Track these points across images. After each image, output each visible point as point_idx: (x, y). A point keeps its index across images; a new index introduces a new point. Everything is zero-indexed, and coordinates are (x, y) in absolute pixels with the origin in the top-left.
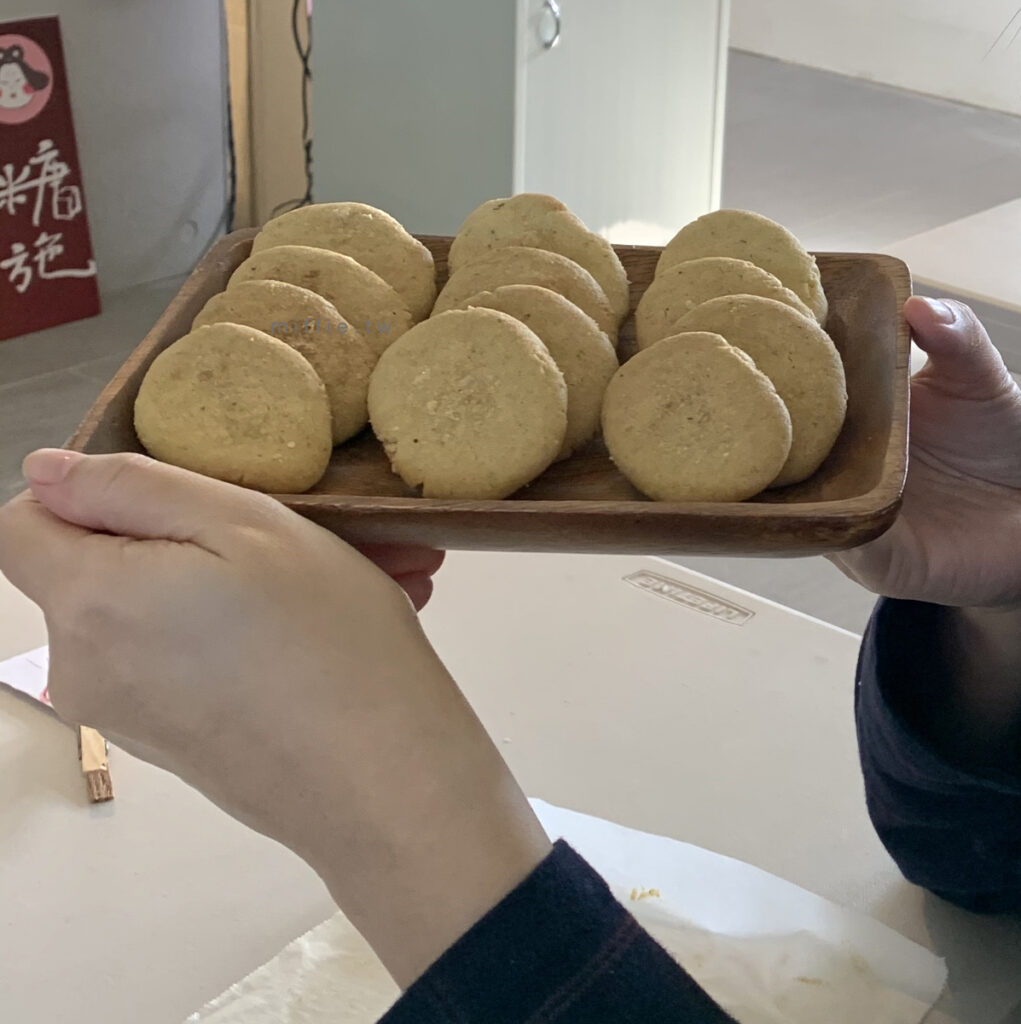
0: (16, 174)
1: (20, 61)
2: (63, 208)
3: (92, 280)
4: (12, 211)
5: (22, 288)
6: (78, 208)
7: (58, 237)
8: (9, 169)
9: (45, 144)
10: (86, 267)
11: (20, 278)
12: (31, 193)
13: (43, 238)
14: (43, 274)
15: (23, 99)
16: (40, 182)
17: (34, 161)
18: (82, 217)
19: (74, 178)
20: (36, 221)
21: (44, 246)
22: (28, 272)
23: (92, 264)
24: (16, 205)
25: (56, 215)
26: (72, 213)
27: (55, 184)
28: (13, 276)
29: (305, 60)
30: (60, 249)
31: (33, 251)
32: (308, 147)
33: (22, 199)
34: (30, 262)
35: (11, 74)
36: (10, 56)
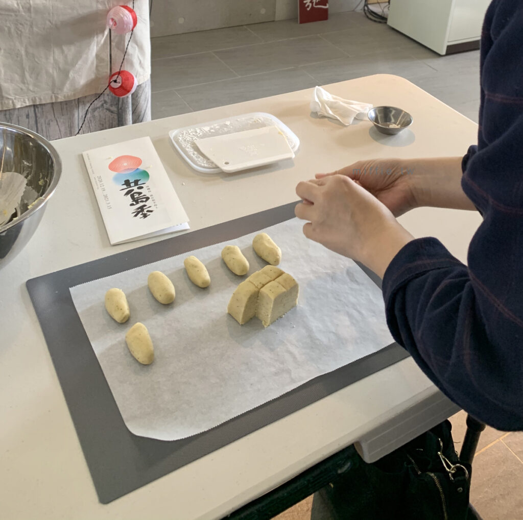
3: (326, 10)
5: (308, 9)
10: (326, 5)
11: (308, 6)
14: (314, 6)
22: (311, 4)
23: (328, 5)
34: (311, 2)
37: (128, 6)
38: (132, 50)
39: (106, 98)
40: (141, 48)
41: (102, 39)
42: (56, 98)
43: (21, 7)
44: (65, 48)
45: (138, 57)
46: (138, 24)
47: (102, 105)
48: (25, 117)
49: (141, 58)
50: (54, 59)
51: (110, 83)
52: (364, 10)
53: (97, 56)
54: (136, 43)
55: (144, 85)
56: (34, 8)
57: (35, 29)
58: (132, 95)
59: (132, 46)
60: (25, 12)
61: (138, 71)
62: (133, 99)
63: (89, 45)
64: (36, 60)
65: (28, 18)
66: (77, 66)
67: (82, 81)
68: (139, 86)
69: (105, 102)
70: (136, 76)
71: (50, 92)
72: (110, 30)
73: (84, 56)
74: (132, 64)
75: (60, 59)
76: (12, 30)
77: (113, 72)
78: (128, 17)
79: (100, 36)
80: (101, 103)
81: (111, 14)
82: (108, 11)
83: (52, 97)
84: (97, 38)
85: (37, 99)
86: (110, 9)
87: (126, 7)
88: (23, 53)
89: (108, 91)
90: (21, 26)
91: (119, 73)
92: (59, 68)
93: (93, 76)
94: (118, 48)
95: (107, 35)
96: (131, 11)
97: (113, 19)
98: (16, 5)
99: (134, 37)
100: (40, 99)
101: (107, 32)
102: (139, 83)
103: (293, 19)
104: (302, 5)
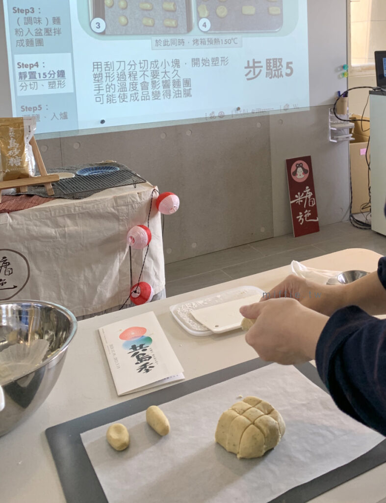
0: (301, 195)
1: (302, 167)
2: (311, 204)
3: (317, 222)
4: (299, 204)
5: (301, 224)
6: (314, 204)
7: (310, 211)
8: (299, 193)
9: (307, 187)
10: (316, 219)
11: (301, 221)
12: (304, 200)
13: (306, 211)
14: (306, 220)
15: (303, 176)
16: (306, 197)
17: (304, 191)
18: (315, 206)
19: (313, 196)
20: (305, 207)
21: (306, 213)
22: (303, 219)
24: (300, 202)
25: (309, 205)
26: (313, 205)
27: (309, 198)
28: (299, 221)
29: (369, 165)
30: (310, 214)
31: (304, 214)
32: (369, 189)
33: (302, 201)
34: (303, 217)
35: (300, 170)
36: (300, 165)
37: (144, 225)
38: (149, 264)
40: (156, 261)
41: (124, 256)
43: (58, 234)
44: (93, 266)
45: (154, 269)
46: (152, 240)
49: (156, 271)
50: (85, 277)
51: (131, 293)
52: (350, 220)
53: (120, 271)
54: (152, 257)
55: (160, 295)
56: (69, 234)
57: (69, 251)
59: (148, 260)
60: (61, 238)
61: (154, 282)
63: (113, 261)
64: (70, 278)
65: (64, 243)
66: (104, 281)
67: (108, 295)
68: (156, 296)
70: (153, 287)
71: (81, 306)
72: (130, 247)
73: (109, 272)
74: (149, 276)
75: (90, 276)
76: (51, 255)
77: (134, 284)
78: (144, 234)
79: (122, 254)
81: (130, 234)
82: (128, 232)
83: (83, 312)
84: (120, 255)
86: (129, 230)
87: (142, 226)
88: (59, 273)
89: (129, 302)
90: (58, 250)
91: (138, 284)
92: (89, 284)
93: (117, 289)
94: (137, 263)
95: (128, 253)
96: (146, 229)
97: (131, 237)
98: (54, 233)
99: (150, 252)
101: (127, 250)
102: (155, 292)
103: (289, 234)
104: (296, 221)
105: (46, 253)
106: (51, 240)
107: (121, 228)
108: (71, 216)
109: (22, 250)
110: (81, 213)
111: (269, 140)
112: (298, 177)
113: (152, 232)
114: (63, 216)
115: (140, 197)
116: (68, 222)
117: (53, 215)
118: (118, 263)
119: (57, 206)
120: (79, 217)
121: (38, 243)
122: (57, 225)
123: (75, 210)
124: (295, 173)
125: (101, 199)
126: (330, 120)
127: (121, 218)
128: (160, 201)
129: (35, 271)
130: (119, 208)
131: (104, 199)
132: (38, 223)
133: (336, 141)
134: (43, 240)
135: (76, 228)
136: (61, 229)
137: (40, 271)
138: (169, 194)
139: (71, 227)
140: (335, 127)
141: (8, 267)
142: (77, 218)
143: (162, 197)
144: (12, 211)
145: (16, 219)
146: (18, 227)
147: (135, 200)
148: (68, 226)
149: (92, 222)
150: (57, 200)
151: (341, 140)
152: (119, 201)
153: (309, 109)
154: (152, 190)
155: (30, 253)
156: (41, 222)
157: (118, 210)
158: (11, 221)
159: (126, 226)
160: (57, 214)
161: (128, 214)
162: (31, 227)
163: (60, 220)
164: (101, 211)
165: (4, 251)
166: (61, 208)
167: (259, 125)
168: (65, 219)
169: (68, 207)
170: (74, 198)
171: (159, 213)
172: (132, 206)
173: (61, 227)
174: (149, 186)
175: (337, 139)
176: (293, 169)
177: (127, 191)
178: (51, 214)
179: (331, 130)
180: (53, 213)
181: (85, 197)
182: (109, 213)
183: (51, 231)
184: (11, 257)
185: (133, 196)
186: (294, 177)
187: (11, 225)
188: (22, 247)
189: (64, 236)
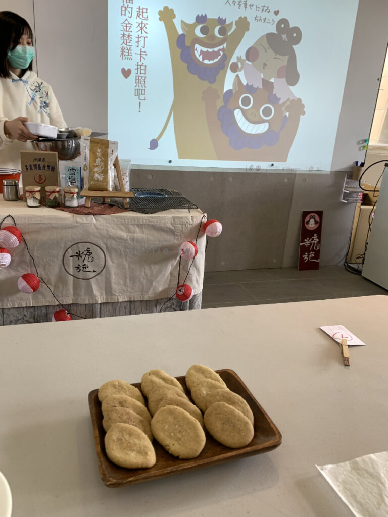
0: (309, 240)
1: (314, 218)
2: (316, 248)
3: (318, 262)
4: (307, 246)
6: (319, 248)
7: (314, 253)
8: (308, 239)
9: (315, 235)
10: (318, 260)
11: (306, 260)
12: (311, 244)
13: (311, 253)
14: (310, 259)
15: (313, 225)
16: (313, 242)
17: (313, 238)
18: (319, 250)
19: (319, 242)
20: (311, 249)
22: (307, 258)
27: (316, 243)
28: (304, 259)
29: (370, 225)
30: (314, 255)
31: (309, 255)
32: (367, 243)
33: (309, 244)
34: (308, 257)
35: (312, 221)
36: (313, 217)
37: (193, 241)
38: (193, 271)
39: (174, 302)
40: (198, 271)
41: (175, 262)
42: (144, 297)
45: (196, 276)
46: (198, 255)
47: (171, 306)
48: (124, 308)
49: (198, 278)
50: (145, 273)
51: (177, 291)
52: (345, 265)
53: (171, 273)
54: (195, 266)
55: (197, 296)
56: (137, 239)
58: (190, 301)
59: (193, 269)
61: (195, 286)
62: (190, 304)
63: (167, 265)
64: (134, 272)
65: (132, 245)
66: (158, 278)
67: (160, 289)
68: (195, 296)
69: (173, 304)
70: (193, 289)
71: (140, 293)
72: (180, 256)
73: (163, 272)
74: (191, 281)
75: (148, 272)
76: (122, 252)
77: (180, 285)
78: (192, 249)
79: (174, 260)
80: (170, 305)
81: (182, 247)
82: (181, 245)
83: (141, 297)
84: (172, 261)
85: (132, 297)
86: (182, 243)
87: (191, 242)
88: (127, 267)
89: (175, 297)
91: (183, 286)
92: (147, 278)
93: (167, 286)
94: (184, 269)
95: (178, 261)
96: (195, 245)
97: (183, 250)
99: (195, 264)
100: (134, 298)
101: (178, 258)
102: (194, 293)
103: (295, 267)
104: (302, 258)
105: (119, 250)
106: (123, 241)
107: (176, 242)
108: (140, 226)
109: (102, 245)
110: (148, 225)
111: (292, 194)
112: (310, 225)
113: (198, 248)
114: (134, 224)
115: (192, 220)
116: (137, 229)
117: (126, 222)
118: (170, 267)
119: (130, 216)
120: (145, 227)
121: (114, 242)
122: (129, 231)
123: (143, 221)
124: (308, 223)
125: (163, 217)
126: (345, 184)
127: (176, 233)
128: (207, 226)
129: (109, 262)
130: (176, 225)
131: (166, 217)
132: (115, 227)
133: (346, 202)
134: (118, 240)
135: (143, 235)
136: (131, 234)
137: (113, 262)
138: (215, 221)
139: (139, 234)
140: (348, 191)
141: (91, 256)
142: (144, 228)
143: (209, 222)
144: (96, 214)
145: (99, 221)
146: (100, 227)
147: (188, 221)
148: (137, 233)
149: (155, 233)
150: (131, 212)
151: (351, 201)
152: (176, 220)
153: (329, 173)
154: (202, 216)
155: (107, 248)
156: (117, 226)
157: (175, 227)
158: (95, 222)
159: (179, 240)
160: (130, 222)
161: (182, 231)
162: (109, 229)
163: (131, 227)
164: (162, 225)
165: (89, 244)
166: (133, 218)
167: (286, 180)
168: (135, 227)
169: (138, 218)
170: (143, 212)
171: (205, 235)
172: (186, 226)
173: (131, 232)
174: (200, 212)
175: (347, 200)
176: (307, 219)
177: (183, 213)
178: (125, 221)
179: (344, 193)
180: (126, 221)
181: (152, 213)
182: (168, 228)
183: (124, 234)
184: (93, 249)
185: (187, 218)
186: (306, 225)
187: (95, 225)
188: (102, 243)
189: (133, 240)
